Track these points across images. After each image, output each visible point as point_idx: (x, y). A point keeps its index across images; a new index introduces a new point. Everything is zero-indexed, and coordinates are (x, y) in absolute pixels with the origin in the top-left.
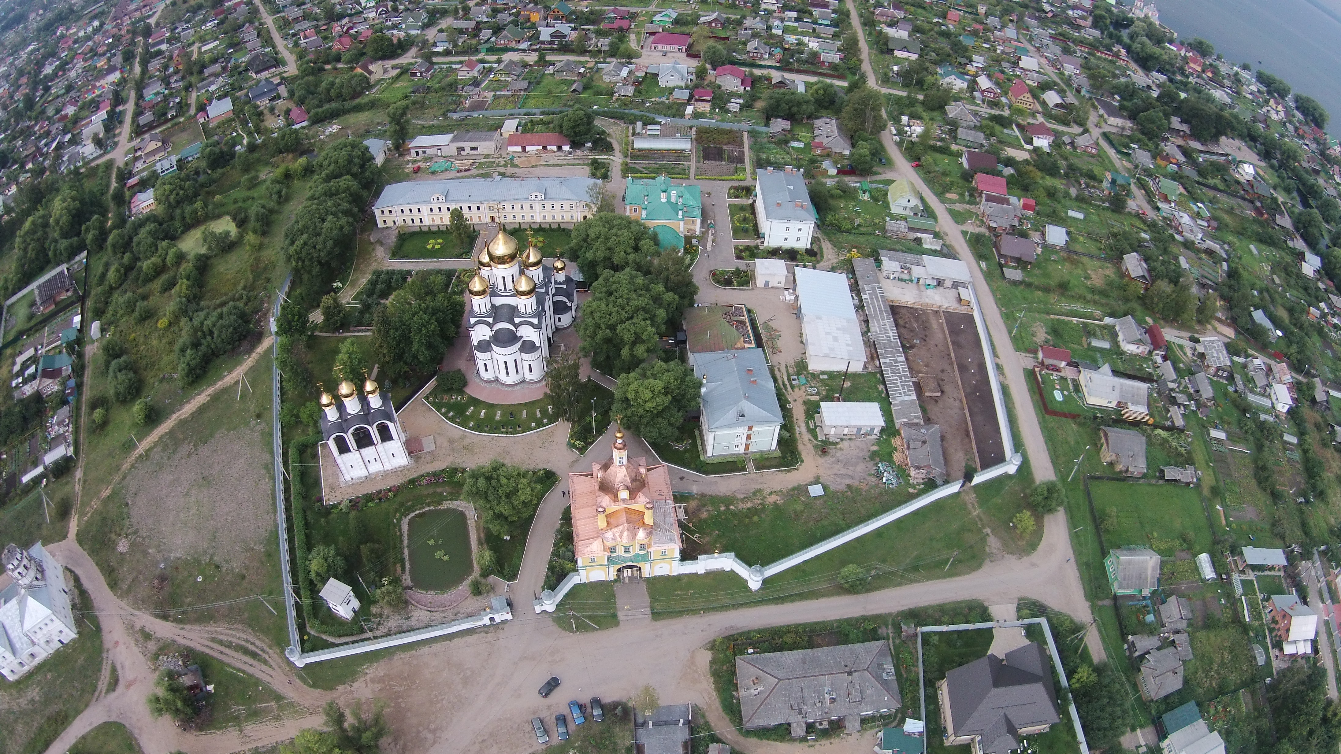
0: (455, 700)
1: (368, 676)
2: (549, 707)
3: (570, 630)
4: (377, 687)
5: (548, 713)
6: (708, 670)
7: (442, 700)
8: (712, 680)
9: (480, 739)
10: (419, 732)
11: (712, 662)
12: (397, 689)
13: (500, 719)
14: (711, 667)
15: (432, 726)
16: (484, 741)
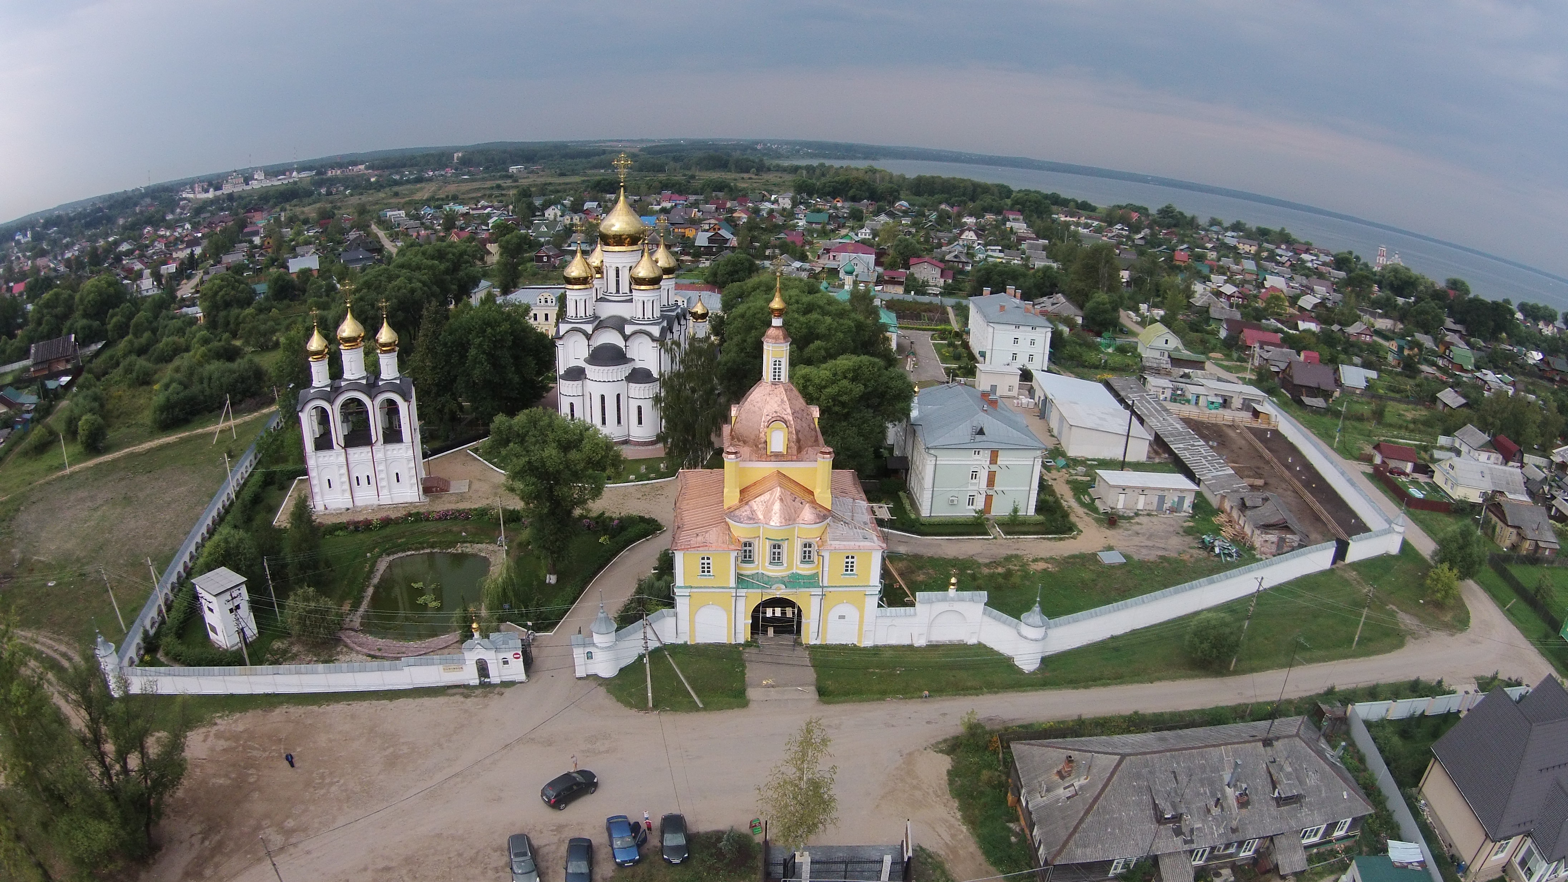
0: (358, 789)
1: (216, 728)
2: (559, 828)
3: (641, 705)
4: (222, 744)
5: (555, 839)
6: (947, 788)
7: (332, 784)
8: (956, 804)
9: (381, 864)
10: (258, 828)
11: (953, 774)
12: (255, 753)
13: (439, 835)
14: (951, 782)
15: (290, 823)
16: (387, 869)
